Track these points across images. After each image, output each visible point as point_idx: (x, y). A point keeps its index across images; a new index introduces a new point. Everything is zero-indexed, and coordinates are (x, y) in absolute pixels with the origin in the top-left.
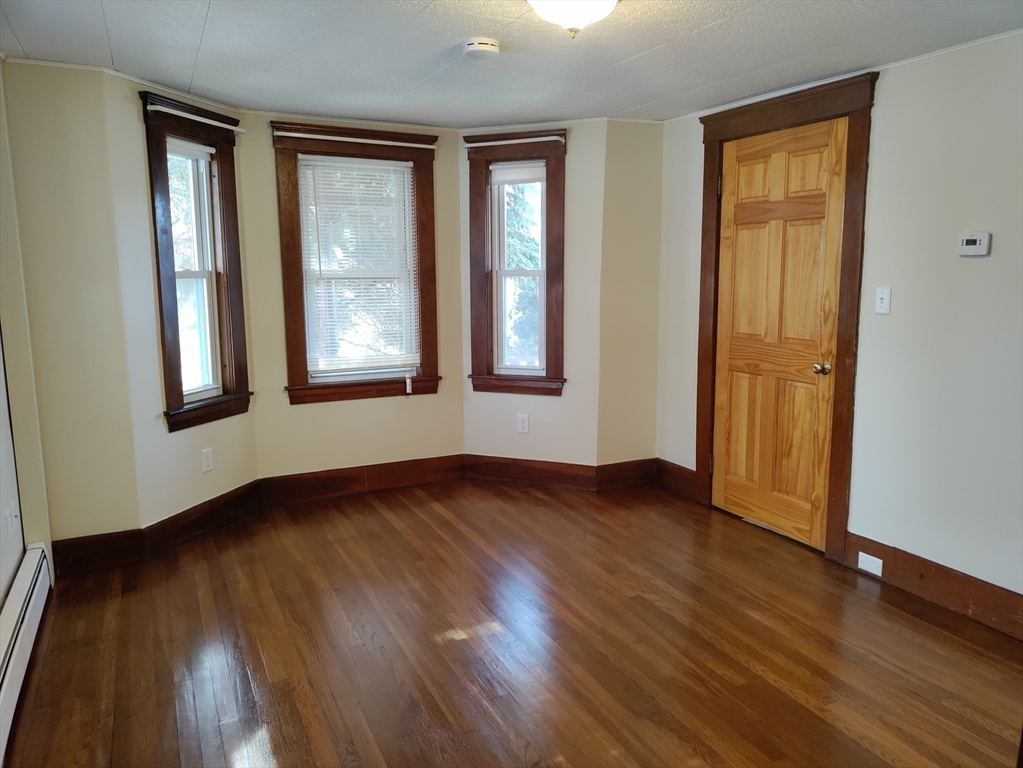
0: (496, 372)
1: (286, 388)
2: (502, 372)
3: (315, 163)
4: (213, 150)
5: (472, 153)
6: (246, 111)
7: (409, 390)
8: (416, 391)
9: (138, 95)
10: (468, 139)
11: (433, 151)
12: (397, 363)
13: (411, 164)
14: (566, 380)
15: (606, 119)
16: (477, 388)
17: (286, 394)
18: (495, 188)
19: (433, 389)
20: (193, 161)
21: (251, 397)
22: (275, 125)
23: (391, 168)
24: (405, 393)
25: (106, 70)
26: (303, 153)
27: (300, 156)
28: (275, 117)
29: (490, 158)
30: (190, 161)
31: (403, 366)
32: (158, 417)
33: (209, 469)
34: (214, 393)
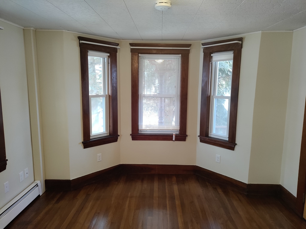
0: (210, 136)
1: (131, 135)
2: (212, 136)
3: (145, 57)
4: (109, 54)
5: (205, 49)
6: (122, 40)
7: (174, 139)
8: (176, 140)
9: (77, 38)
10: (203, 44)
11: (189, 50)
12: (171, 129)
13: (180, 55)
14: (236, 144)
15: (261, 32)
16: (201, 141)
17: (131, 136)
18: (214, 63)
19: (184, 140)
20: (103, 58)
21: (119, 137)
22: (131, 45)
23: (173, 57)
24: (172, 140)
25: (64, 31)
26: (141, 54)
27: (140, 55)
28: (131, 42)
29: (211, 51)
30: (102, 58)
31: (173, 130)
32: (79, 144)
33: (100, 160)
34: (106, 135)
